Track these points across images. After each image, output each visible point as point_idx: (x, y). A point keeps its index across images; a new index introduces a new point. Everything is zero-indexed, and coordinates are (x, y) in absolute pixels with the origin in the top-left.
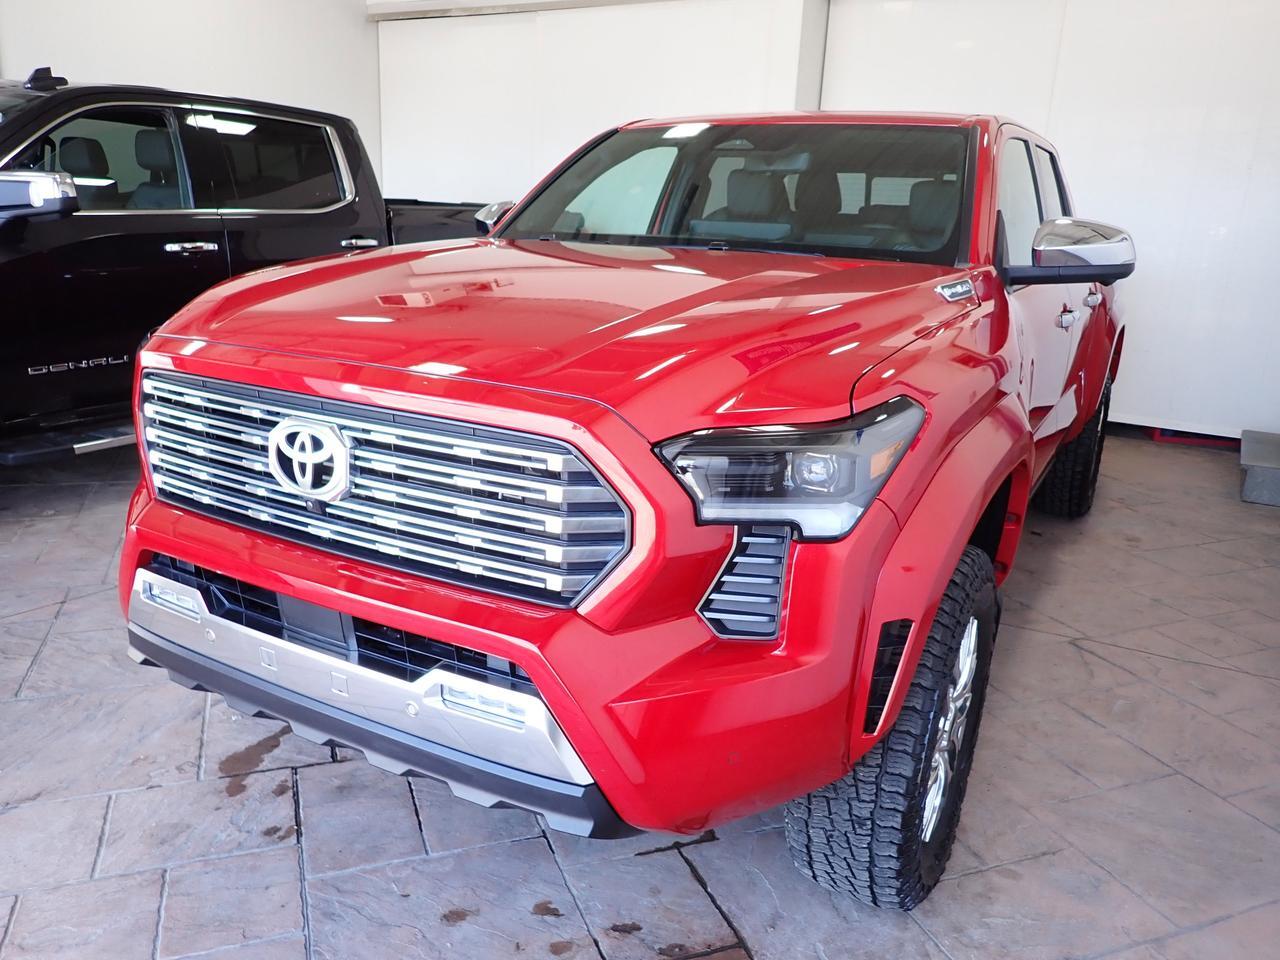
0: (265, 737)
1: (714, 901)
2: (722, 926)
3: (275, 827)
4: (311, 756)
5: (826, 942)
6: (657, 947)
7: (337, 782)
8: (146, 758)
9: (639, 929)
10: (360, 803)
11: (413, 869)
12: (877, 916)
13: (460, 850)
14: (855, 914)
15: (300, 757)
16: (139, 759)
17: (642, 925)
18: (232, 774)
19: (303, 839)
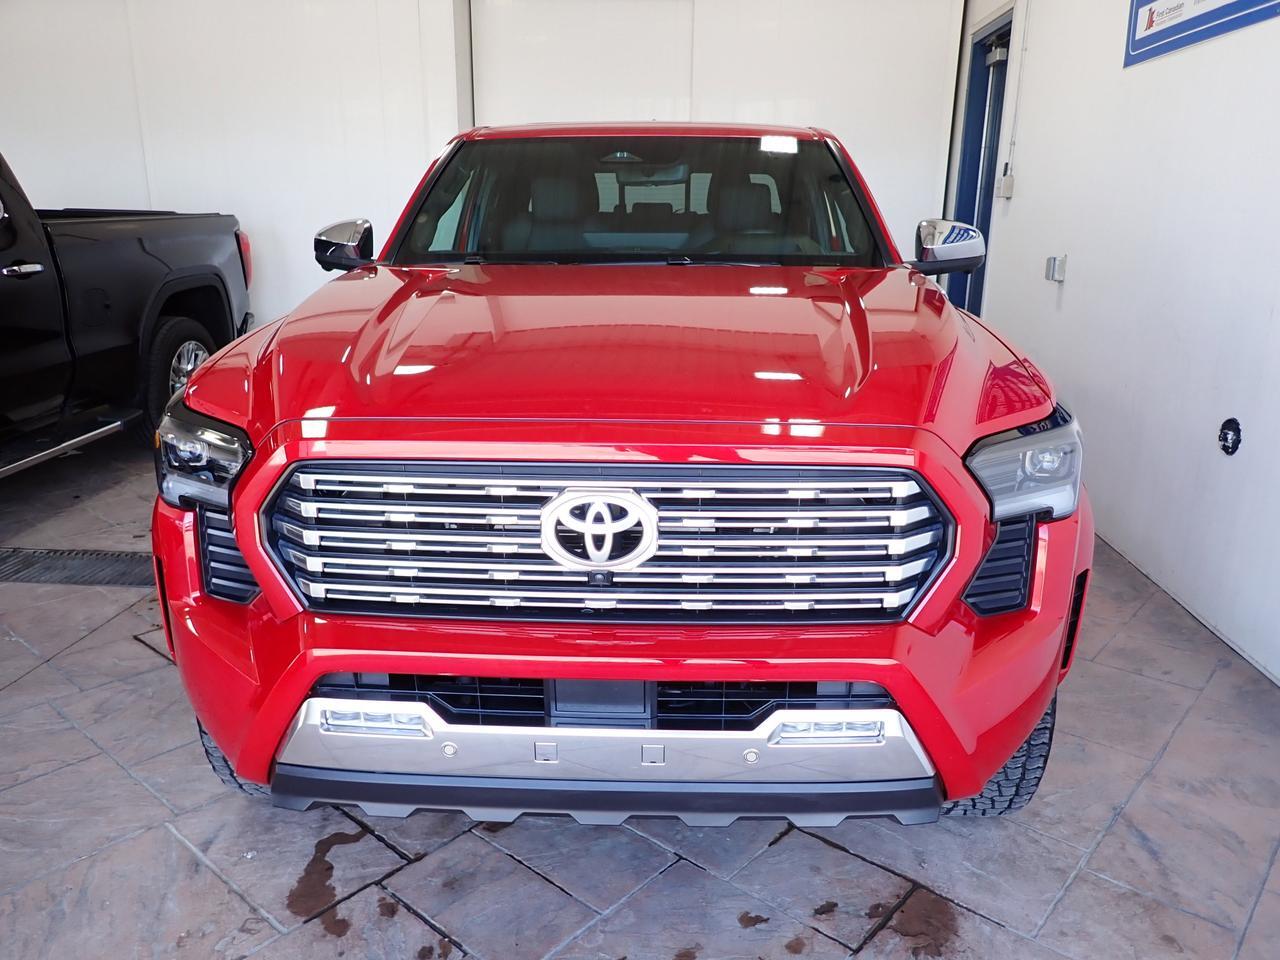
0: (306, 864)
1: (864, 859)
2: (890, 877)
3: (424, 948)
4: (383, 864)
5: (969, 859)
6: (863, 914)
7: (438, 881)
8: (189, 934)
9: (836, 905)
10: (484, 891)
11: (603, 932)
12: (981, 825)
13: (624, 899)
14: (965, 830)
15: (370, 870)
16: (181, 937)
17: (835, 901)
18: (315, 912)
19: (465, 947)
